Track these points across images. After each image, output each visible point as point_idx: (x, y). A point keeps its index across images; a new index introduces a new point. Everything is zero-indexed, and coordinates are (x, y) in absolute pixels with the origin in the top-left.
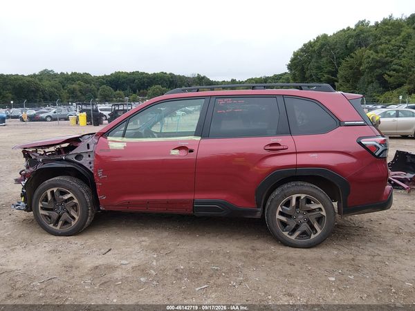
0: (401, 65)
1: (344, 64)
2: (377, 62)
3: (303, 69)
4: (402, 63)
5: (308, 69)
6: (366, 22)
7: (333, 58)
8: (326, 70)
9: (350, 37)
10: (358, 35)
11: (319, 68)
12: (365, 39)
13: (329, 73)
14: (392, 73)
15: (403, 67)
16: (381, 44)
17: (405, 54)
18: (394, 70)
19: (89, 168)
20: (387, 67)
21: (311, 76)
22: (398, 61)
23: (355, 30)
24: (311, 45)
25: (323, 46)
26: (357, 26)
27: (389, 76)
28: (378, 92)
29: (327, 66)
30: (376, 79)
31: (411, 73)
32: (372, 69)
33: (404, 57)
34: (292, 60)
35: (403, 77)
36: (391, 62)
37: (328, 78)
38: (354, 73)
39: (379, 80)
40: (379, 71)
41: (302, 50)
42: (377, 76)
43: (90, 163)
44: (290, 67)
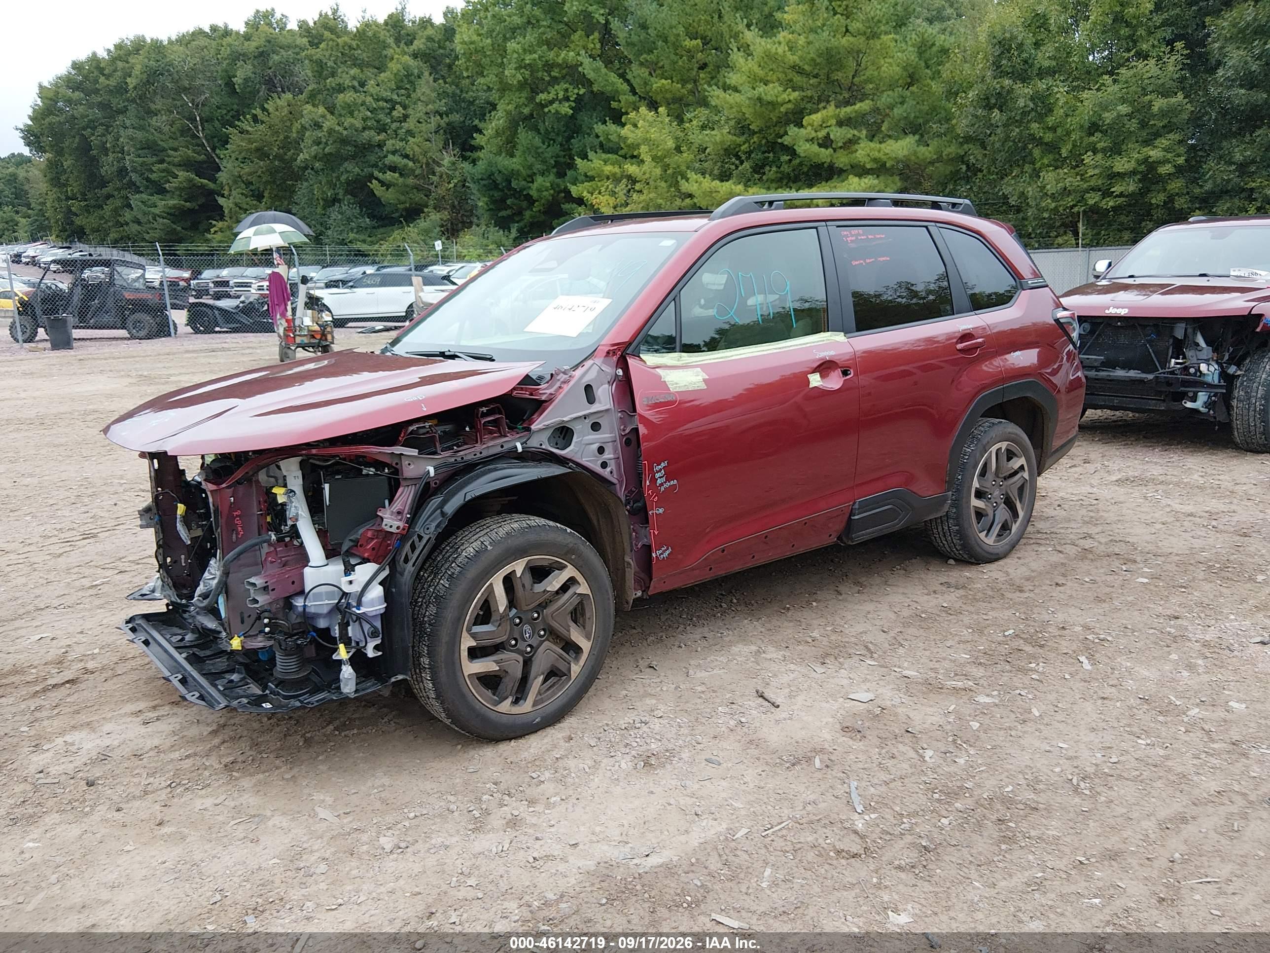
0: (406, 156)
1: (237, 141)
2: (344, 141)
3: (85, 148)
4: (408, 151)
5: (106, 151)
6: (278, 16)
7: (193, 120)
8: (176, 156)
9: (237, 57)
10: (262, 55)
11: (150, 147)
12: (286, 70)
13: (187, 165)
14: (389, 176)
15: (412, 160)
16: (341, 89)
17: (410, 124)
18: (393, 169)
19: (598, 469)
20: (372, 158)
21: (122, 172)
22: (399, 145)
23: (247, 37)
24: (101, 70)
25: (152, 76)
26: (253, 25)
27: (382, 183)
28: (360, 229)
29: (176, 144)
30: (347, 192)
31: (435, 179)
32: (331, 161)
33: (410, 133)
34: (38, 116)
35: (418, 188)
36: (380, 145)
37: (190, 180)
38: (272, 172)
39: (354, 195)
40: (352, 169)
41: (68, 82)
42: (348, 183)
43: (601, 450)
44: (31, 136)
